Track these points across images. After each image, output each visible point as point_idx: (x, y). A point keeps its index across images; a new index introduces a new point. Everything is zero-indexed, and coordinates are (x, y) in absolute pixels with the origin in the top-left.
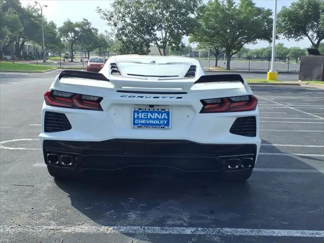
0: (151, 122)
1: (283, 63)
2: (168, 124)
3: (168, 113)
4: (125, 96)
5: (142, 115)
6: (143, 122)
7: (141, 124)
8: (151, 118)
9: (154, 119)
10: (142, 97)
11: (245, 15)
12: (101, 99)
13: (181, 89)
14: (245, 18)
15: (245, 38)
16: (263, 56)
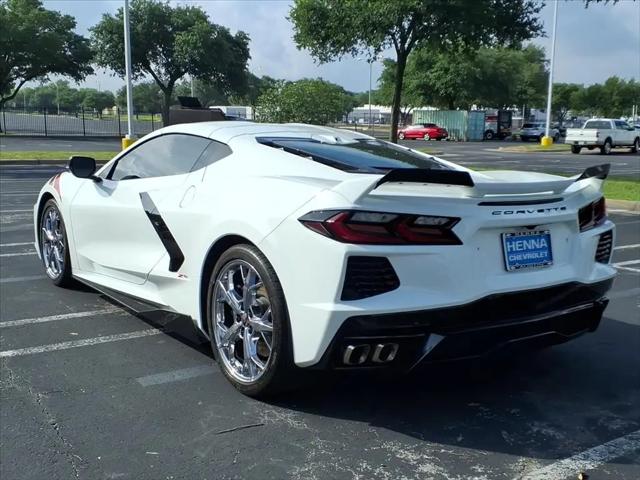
0: (529, 256)
1: (74, 118)
2: (550, 257)
3: (548, 238)
4: (499, 213)
5: (516, 246)
6: (518, 257)
7: (519, 261)
8: (528, 251)
9: (531, 251)
10: (523, 212)
11: (26, 24)
12: (455, 220)
13: (551, 192)
14: (27, 29)
15: (28, 71)
16: (30, 104)
